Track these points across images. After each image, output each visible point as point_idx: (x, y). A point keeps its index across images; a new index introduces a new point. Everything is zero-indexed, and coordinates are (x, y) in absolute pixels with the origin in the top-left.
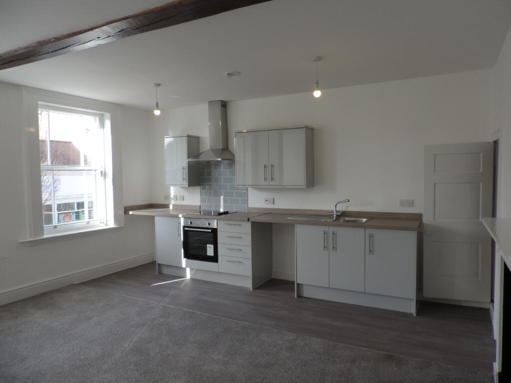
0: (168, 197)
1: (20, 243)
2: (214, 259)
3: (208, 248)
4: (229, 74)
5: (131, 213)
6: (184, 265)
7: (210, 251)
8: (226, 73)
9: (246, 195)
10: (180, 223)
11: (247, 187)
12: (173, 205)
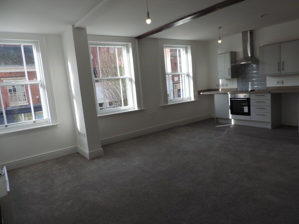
0: (218, 85)
1: (160, 106)
2: (249, 114)
3: (244, 109)
4: (261, 16)
5: (201, 93)
6: (230, 118)
7: (246, 110)
8: (260, 16)
9: (265, 80)
10: (228, 97)
11: (265, 75)
12: (221, 89)
